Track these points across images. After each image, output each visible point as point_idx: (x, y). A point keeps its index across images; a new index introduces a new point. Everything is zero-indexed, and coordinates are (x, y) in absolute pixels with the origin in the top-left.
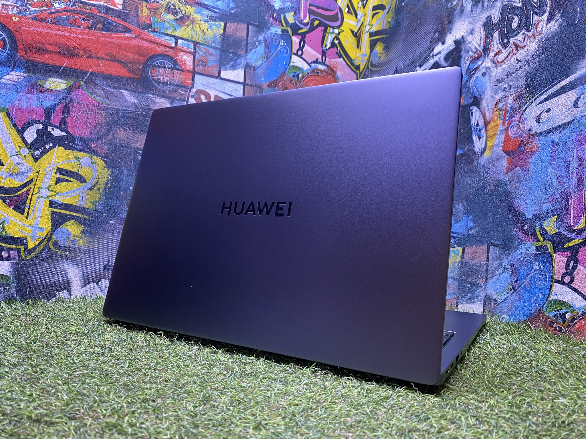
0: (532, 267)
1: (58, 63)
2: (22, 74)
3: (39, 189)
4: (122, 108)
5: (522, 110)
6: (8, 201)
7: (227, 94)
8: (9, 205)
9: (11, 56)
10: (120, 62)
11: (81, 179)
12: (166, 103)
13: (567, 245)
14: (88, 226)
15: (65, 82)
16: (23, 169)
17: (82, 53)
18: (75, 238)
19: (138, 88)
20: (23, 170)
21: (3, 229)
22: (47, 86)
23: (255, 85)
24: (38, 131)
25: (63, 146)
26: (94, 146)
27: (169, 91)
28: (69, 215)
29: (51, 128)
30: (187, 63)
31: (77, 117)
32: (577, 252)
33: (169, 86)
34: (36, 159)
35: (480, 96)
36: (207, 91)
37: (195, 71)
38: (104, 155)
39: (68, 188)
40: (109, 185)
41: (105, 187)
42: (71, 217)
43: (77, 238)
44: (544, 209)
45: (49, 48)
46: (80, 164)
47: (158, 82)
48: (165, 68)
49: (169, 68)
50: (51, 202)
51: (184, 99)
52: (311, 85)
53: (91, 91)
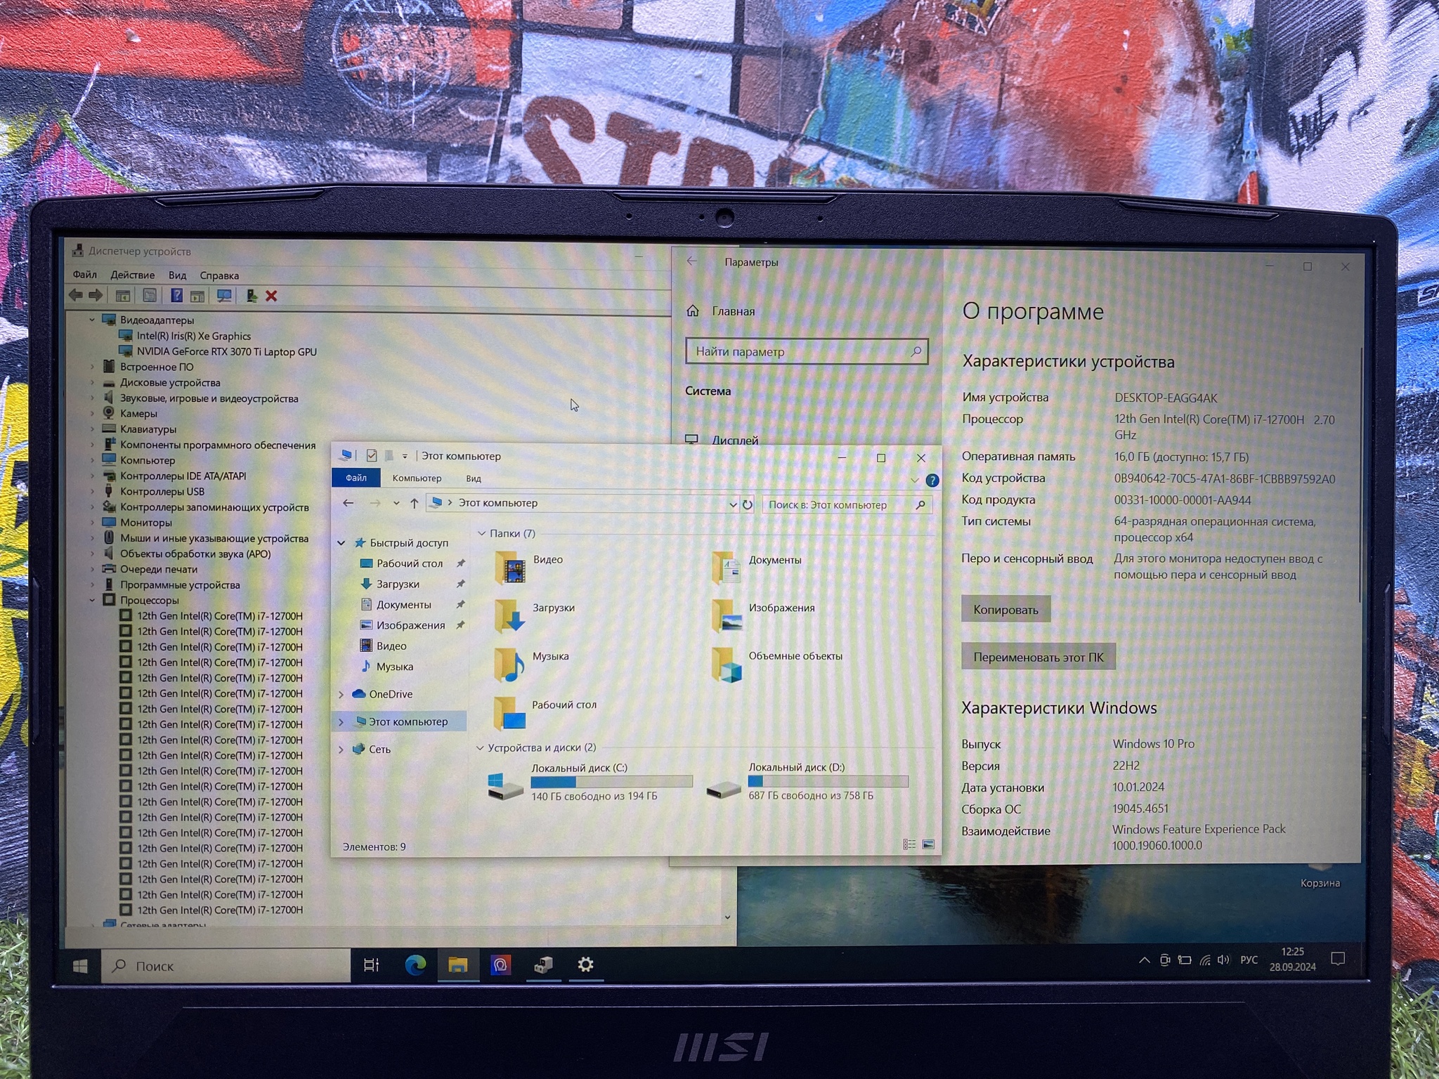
7: (661, 101)
10: (208, 16)
12: (406, 169)
15: (5, 127)
19: (289, 119)
23: (787, 51)
27: (419, 118)
33: (415, 98)
36: (578, 98)
37: (522, 19)
47: (372, 83)
48: (394, 19)
49: (413, 19)
50: (7, 586)
51: (483, 142)
52: (1041, 19)
53: (107, 154)
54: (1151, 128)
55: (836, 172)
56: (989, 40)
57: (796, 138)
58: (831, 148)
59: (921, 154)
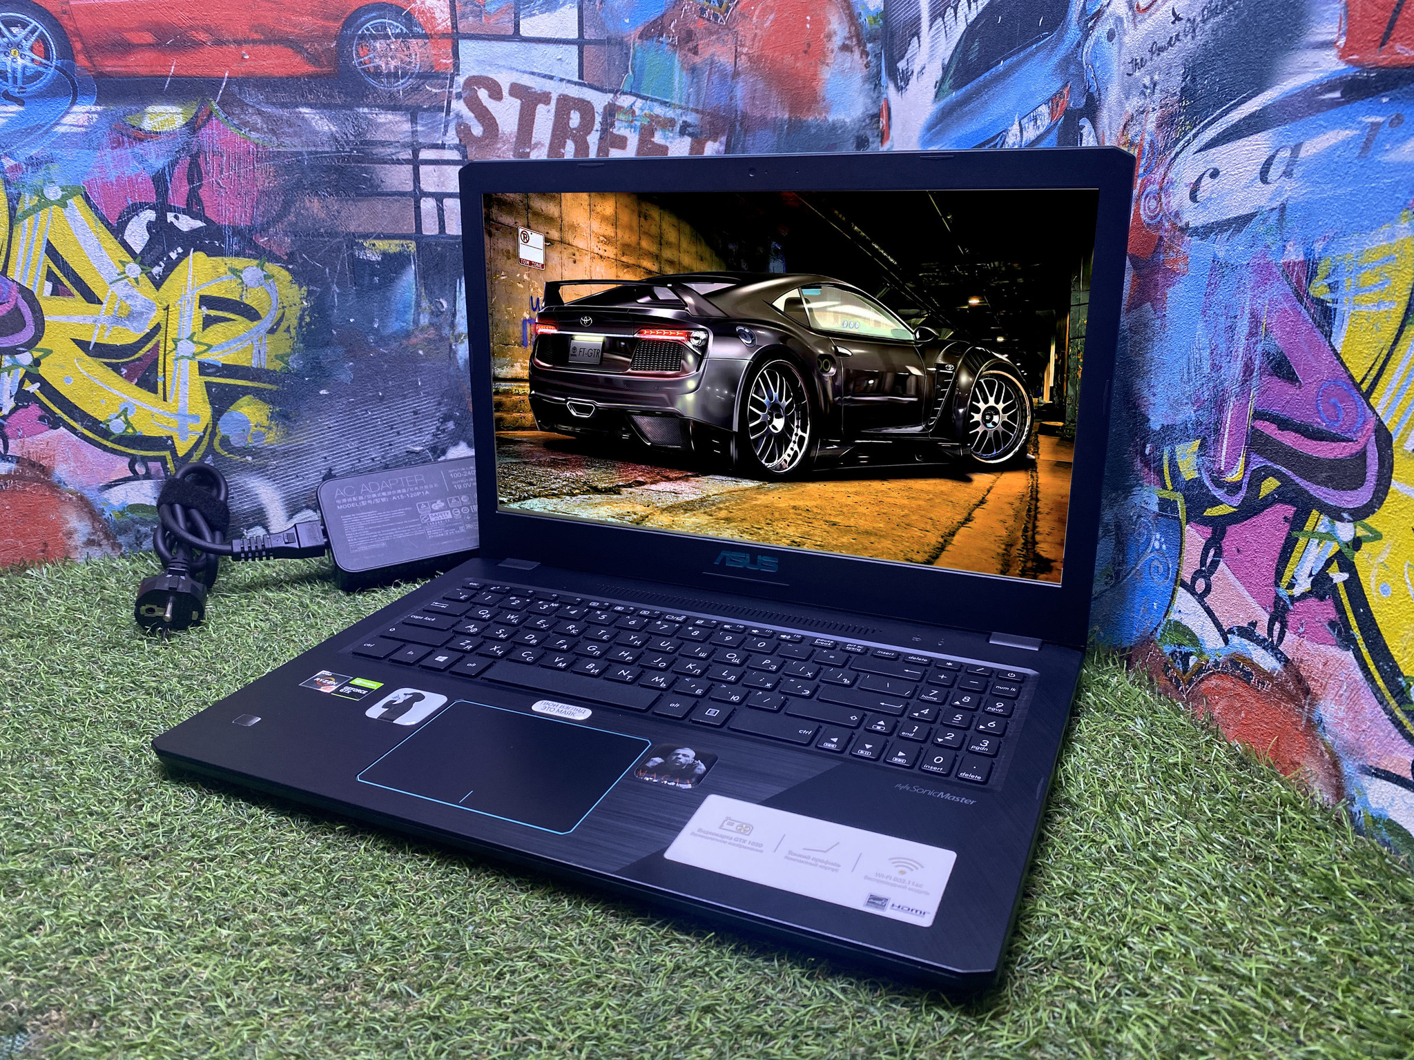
0: (1149, 541)
1: (159, 71)
2: (93, 109)
3: (175, 341)
4: (305, 149)
5: (1169, 159)
6: (124, 371)
7: (539, 75)
8: (129, 378)
9: (64, 73)
10: (283, 41)
11: (251, 314)
12: (400, 121)
13: (1210, 512)
14: (280, 404)
15: (180, 110)
16: (138, 305)
17: (202, 36)
18: (259, 428)
19: (333, 97)
20: (139, 309)
21: (127, 422)
22: (148, 124)
23: (610, 41)
24: (150, 225)
25: (203, 251)
26: (262, 240)
27: (404, 93)
28: (239, 386)
29: (173, 214)
30: (437, 15)
31: (218, 184)
32: (1224, 532)
33: (402, 81)
34: (158, 283)
35: (1100, 94)
36: (491, 76)
37: (457, 32)
38: (286, 258)
39: (229, 334)
40: (308, 319)
41: (300, 324)
42: (245, 391)
43: (263, 429)
44: (1180, 418)
45: (134, 38)
46: (243, 282)
47: (377, 74)
48: (387, 37)
49: (397, 36)
50: (201, 364)
51: (440, 104)
52: (757, 13)
53: (236, 122)
54: (826, 73)
55: (642, 109)
56: (727, 27)
57: (617, 92)
58: (638, 96)
59: (691, 98)
